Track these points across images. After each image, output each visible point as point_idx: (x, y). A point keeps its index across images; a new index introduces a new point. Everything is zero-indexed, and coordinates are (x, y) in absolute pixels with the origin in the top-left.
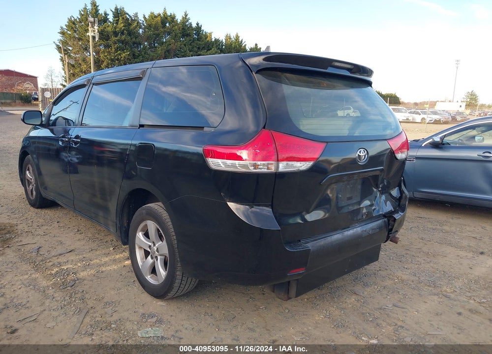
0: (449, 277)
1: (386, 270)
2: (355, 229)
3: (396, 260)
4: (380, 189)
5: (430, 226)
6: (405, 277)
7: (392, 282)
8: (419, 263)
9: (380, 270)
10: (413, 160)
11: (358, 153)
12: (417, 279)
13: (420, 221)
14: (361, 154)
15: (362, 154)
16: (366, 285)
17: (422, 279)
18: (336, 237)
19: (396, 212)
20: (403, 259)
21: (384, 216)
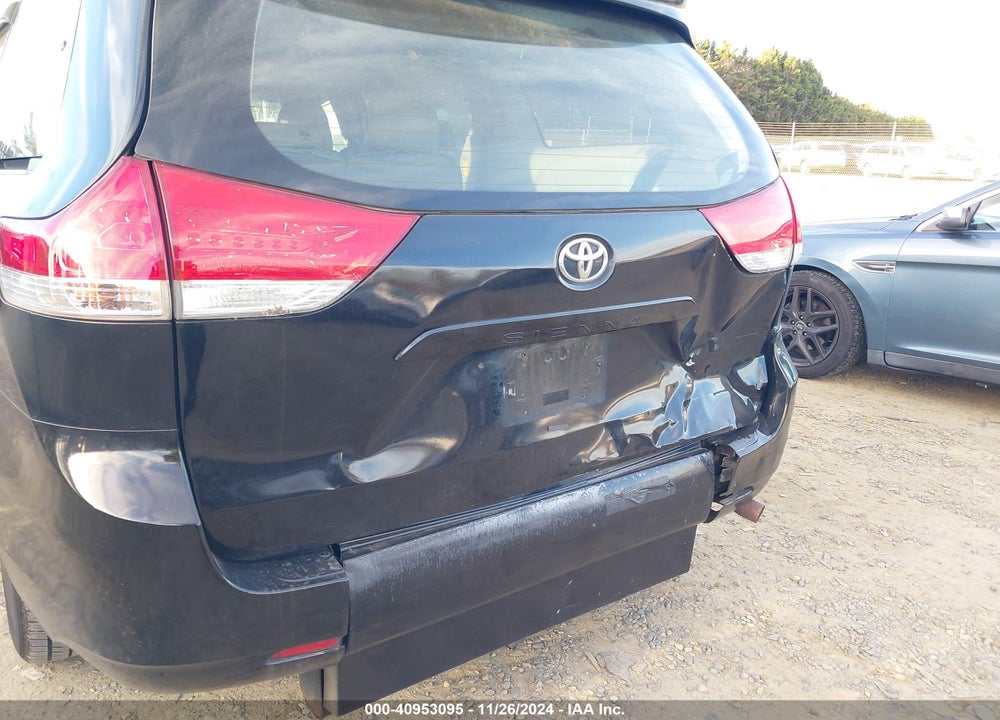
0: (918, 617)
1: (736, 585)
2: (579, 493)
3: (778, 553)
4: (690, 363)
5: (913, 443)
6: (781, 614)
7: (738, 629)
8: (841, 565)
9: (717, 586)
10: (888, 269)
11: (566, 250)
12: (818, 622)
13: (891, 430)
14: (580, 257)
15: (586, 253)
16: (652, 638)
17: (831, 622)
18: (499, 522)
19: (743, 431)
20: (801, 550)
21: (707, 443)
